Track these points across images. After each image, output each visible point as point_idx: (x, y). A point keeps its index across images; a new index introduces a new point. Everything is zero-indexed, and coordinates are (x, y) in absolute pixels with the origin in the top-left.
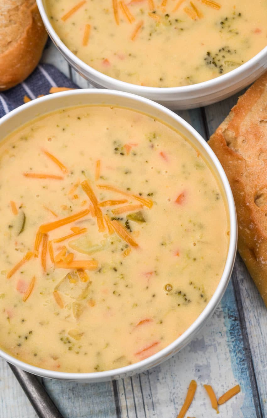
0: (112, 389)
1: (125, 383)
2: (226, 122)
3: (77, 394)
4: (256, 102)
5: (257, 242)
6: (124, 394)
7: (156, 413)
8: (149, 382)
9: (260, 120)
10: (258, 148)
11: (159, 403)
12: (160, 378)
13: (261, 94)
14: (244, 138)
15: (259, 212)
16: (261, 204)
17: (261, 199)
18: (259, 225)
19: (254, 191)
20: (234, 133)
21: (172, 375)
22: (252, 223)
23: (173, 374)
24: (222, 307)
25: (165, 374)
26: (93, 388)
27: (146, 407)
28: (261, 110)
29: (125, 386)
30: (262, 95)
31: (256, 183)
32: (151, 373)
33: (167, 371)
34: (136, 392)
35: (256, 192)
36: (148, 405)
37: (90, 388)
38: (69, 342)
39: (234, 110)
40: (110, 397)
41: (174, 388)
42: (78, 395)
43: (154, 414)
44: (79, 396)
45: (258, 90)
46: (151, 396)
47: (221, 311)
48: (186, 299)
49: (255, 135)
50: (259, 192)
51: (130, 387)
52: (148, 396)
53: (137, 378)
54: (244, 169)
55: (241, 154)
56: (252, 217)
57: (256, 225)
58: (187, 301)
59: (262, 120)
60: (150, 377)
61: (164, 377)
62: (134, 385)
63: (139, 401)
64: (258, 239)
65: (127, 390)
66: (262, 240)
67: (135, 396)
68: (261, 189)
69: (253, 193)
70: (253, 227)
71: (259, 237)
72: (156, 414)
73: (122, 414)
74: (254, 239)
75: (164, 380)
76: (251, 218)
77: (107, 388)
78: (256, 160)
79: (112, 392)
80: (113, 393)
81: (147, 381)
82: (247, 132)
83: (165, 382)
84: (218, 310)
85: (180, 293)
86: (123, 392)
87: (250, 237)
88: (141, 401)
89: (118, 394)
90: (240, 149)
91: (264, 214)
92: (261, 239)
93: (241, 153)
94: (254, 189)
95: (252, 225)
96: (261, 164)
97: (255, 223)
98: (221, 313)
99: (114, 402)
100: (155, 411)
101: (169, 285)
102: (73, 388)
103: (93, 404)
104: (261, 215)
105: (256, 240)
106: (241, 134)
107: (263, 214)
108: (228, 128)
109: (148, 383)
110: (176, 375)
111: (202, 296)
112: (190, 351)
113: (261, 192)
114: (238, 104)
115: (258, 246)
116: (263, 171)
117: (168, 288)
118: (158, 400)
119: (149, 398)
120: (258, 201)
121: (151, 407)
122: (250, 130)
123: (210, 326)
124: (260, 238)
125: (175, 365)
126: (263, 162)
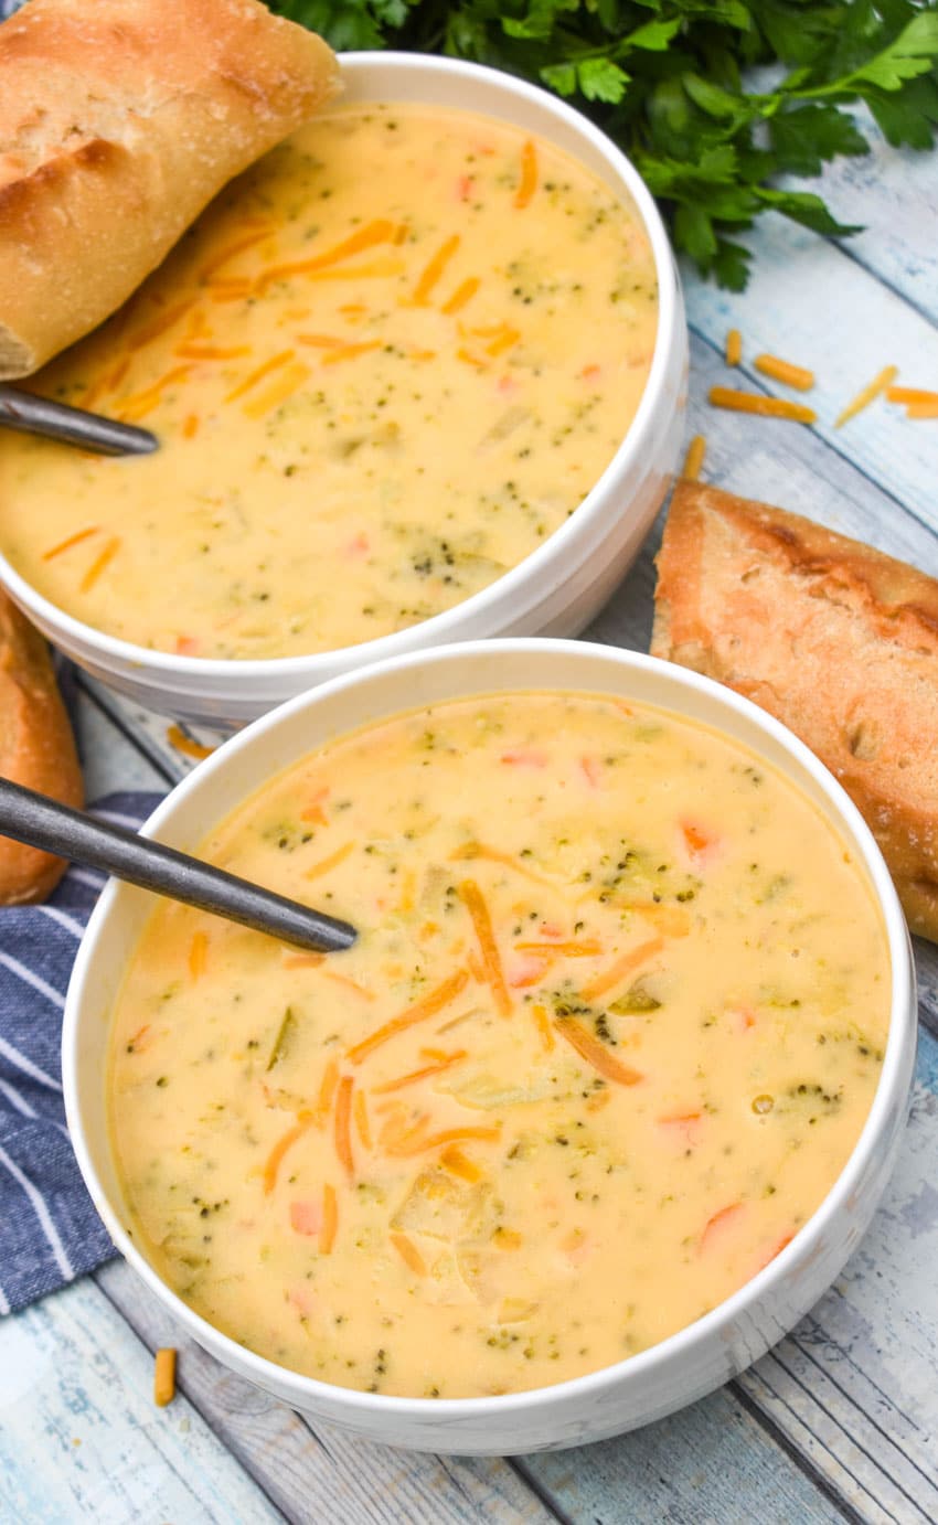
0: (775, 1446)
1: (799, 1412)
2: (661, 636)
3: (691, 1517)
4: (701, 548)
5: (922, 844)
6: (815, 1441)
7: (926, 1432)
8: (860, 1371)
9: (739, 577)
10: (779, 636)
11: (918, 1405)
12: (881, 1344)
13: (701, 527)
14: (730, 637)
15: (879, 769)
16: (871, 752)
17: (866, 740)
18: (901, 798)
19: (838, 734)
20: (696, 643)
21: (907, 1320)
22: (881, 808)
23: (909, 1316)
24: (925, 1085)
25: (886, 1328)
26: (723, 1476)
27: (892, 1435)
28: (728, 555)
29: (805, 1420)
30: (705, 527)
31: (826, 711)
32: (850, 1347)
33: (888, 1318)
34: (841, 1417)
35: (843, 732)
36: (893, 1429)
37: (716, 1481)
38: (515, 1339)
39: (663, 590)
40: (782, 1470)
41: (933, 1346)
42: (697, 1517)
43: (924, 1438)
44: (700, 1517)
45: (688, 522)
46: (886, 1401)
47: (928, 1097)
48: (827, 1099)
49: (752, 613)
50: (849, 729)
51: (819, 1415)
52: (881, 1406)
53: (823, 1380)
54: (778, 703)
55: (746, 677)
56: (872, 794)
57: (892, 805)
58: (832, 1100)
59: (745, 573)
60: (853, 1357)
61: (889, 1335)
62: (825, 1401)
63: (863, 1432)
64: (921, 836)
65: (815, 1427)
66: (931, 828)
67: (846, 1427)
68: (850, 715)
69: (835, 738)
70: (888, 816)
71: (920, 827)
72: (930, 1434)
73: (842, 1489)
74: (912, 843)
75: (894, 1343)
76: (869, 797)
77: (760, 1454)
78: (793, 661)
79: (779, 1454)
80: (785, 1456)
81: (854, 1372)
82: (727, 618)
83: (900, 1344)
84: (919, 1097)
85: (802, 1089)
86: (809, 1436)
87: (897, 848)
88: (870, 1429)
89: (801, 1451)
90: (736, 667)
91: (897, 766)
92: (927, 829)
93: (745, 674)
94: (832, 729)
95: (884, 812)
96: (809, 664)
97: (889, 800)
98: (931, 1100)
99: (802, 1476)
100: (924, 1430)
101: (761, 1099)
102: (671, 1508)
103: (750, 1514)
104: (888, 774)
105: (916, 840)
106: (715, 632)
107: (892, 768)
108: (674, 643)
109: (858, 1377)
110: (918, 1313)
111: (864, 1051)
112: (913, 1236)
113: (855, 724)
114: (661, 574)
115: (931, 853)
116: (828, 675)
117: (762, 1104)
118: (912, 1399)
119: (885, 1408)
120: (860, 750)
121: (906, 1427)
122: (730, 611)
123: (923, 1146)
124: (924, 826)
125: (897, 1292)
126: (811, 656)
